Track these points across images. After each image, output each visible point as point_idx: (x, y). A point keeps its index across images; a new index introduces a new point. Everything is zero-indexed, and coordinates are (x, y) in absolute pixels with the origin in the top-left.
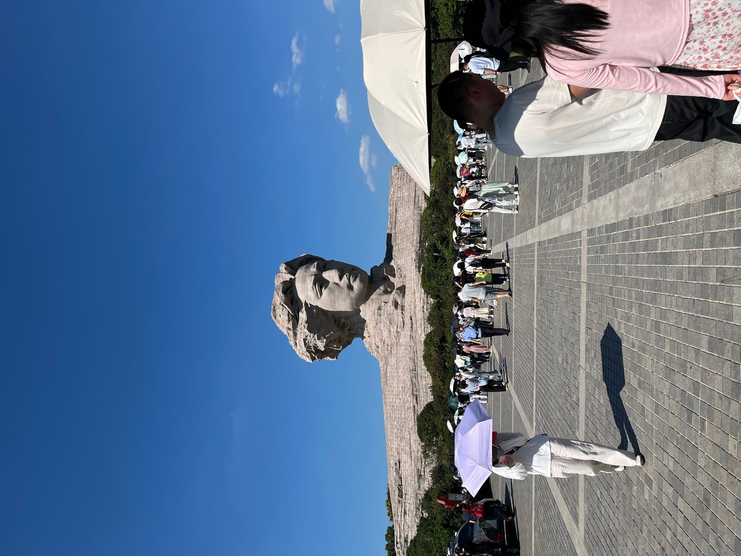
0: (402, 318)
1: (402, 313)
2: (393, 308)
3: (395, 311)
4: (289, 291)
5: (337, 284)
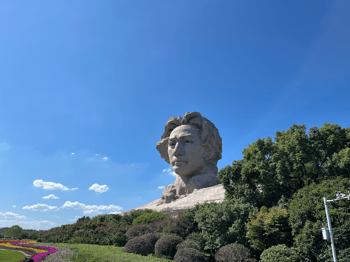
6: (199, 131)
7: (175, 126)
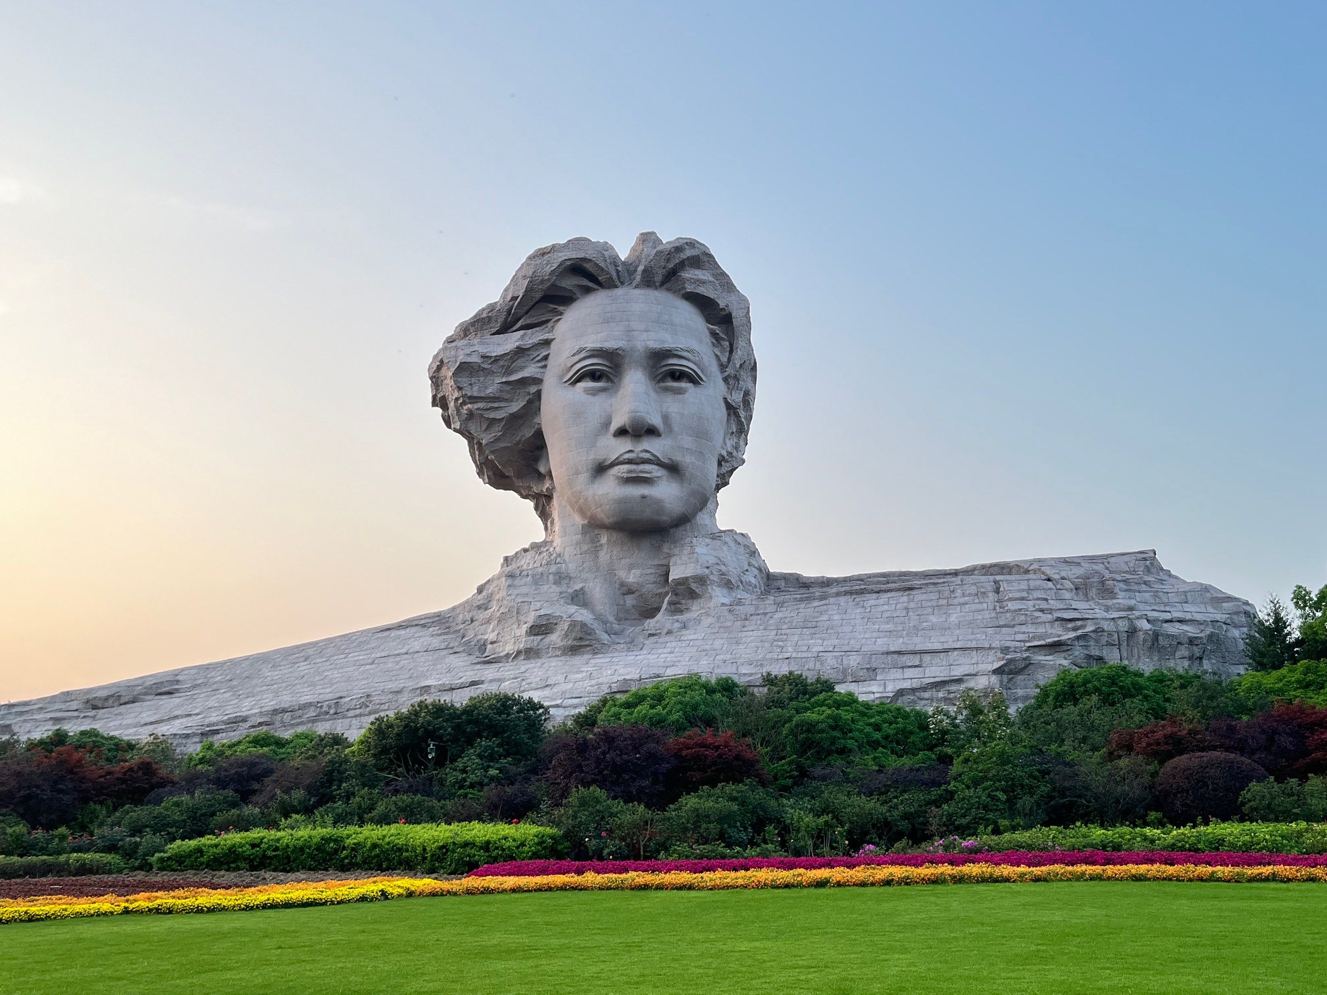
0: (508, 656)
1: (519, 653)
2: (531, 618)
3: (525, 628)
4: (586, 282)
5: (607, 424)
6: (714, 334)
7: (591, 284)
